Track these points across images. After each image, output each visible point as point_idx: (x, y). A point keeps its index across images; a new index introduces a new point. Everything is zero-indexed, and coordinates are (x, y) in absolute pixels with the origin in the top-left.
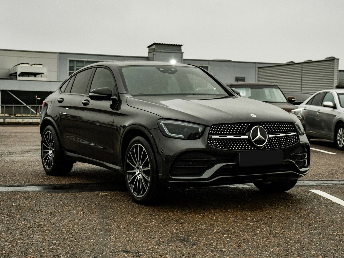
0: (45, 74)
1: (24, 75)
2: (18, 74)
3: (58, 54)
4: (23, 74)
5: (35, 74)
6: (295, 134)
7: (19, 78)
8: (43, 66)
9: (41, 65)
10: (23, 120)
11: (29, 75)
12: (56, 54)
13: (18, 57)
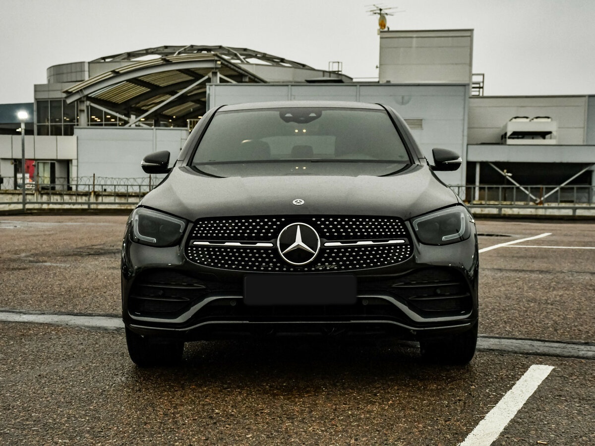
0: (554, 133)
1: (526, 136)
2: (508, 134)
3: (587, 98)
4: (517, 135)
5: (543, 135)
6: (403, 241)
7: (509, 141)
8: (552, 120)
9: (548, 118)
10: (482, 211)
11: (534, 136)
12: (583, 99)
13: (518, 107)
